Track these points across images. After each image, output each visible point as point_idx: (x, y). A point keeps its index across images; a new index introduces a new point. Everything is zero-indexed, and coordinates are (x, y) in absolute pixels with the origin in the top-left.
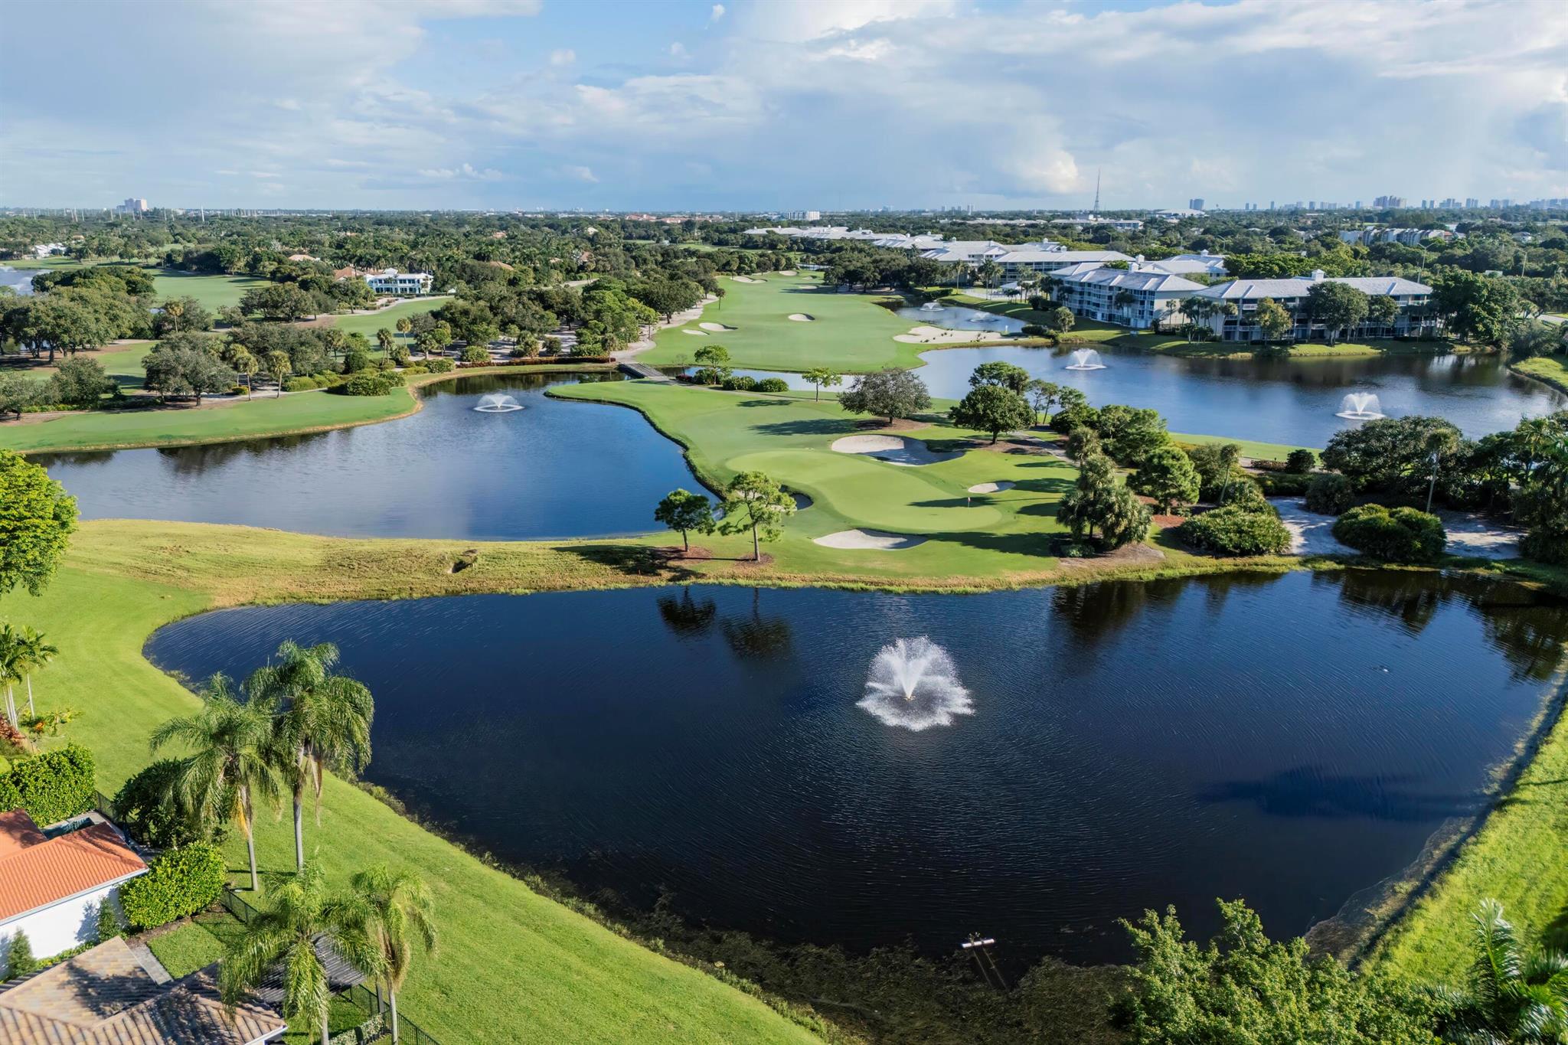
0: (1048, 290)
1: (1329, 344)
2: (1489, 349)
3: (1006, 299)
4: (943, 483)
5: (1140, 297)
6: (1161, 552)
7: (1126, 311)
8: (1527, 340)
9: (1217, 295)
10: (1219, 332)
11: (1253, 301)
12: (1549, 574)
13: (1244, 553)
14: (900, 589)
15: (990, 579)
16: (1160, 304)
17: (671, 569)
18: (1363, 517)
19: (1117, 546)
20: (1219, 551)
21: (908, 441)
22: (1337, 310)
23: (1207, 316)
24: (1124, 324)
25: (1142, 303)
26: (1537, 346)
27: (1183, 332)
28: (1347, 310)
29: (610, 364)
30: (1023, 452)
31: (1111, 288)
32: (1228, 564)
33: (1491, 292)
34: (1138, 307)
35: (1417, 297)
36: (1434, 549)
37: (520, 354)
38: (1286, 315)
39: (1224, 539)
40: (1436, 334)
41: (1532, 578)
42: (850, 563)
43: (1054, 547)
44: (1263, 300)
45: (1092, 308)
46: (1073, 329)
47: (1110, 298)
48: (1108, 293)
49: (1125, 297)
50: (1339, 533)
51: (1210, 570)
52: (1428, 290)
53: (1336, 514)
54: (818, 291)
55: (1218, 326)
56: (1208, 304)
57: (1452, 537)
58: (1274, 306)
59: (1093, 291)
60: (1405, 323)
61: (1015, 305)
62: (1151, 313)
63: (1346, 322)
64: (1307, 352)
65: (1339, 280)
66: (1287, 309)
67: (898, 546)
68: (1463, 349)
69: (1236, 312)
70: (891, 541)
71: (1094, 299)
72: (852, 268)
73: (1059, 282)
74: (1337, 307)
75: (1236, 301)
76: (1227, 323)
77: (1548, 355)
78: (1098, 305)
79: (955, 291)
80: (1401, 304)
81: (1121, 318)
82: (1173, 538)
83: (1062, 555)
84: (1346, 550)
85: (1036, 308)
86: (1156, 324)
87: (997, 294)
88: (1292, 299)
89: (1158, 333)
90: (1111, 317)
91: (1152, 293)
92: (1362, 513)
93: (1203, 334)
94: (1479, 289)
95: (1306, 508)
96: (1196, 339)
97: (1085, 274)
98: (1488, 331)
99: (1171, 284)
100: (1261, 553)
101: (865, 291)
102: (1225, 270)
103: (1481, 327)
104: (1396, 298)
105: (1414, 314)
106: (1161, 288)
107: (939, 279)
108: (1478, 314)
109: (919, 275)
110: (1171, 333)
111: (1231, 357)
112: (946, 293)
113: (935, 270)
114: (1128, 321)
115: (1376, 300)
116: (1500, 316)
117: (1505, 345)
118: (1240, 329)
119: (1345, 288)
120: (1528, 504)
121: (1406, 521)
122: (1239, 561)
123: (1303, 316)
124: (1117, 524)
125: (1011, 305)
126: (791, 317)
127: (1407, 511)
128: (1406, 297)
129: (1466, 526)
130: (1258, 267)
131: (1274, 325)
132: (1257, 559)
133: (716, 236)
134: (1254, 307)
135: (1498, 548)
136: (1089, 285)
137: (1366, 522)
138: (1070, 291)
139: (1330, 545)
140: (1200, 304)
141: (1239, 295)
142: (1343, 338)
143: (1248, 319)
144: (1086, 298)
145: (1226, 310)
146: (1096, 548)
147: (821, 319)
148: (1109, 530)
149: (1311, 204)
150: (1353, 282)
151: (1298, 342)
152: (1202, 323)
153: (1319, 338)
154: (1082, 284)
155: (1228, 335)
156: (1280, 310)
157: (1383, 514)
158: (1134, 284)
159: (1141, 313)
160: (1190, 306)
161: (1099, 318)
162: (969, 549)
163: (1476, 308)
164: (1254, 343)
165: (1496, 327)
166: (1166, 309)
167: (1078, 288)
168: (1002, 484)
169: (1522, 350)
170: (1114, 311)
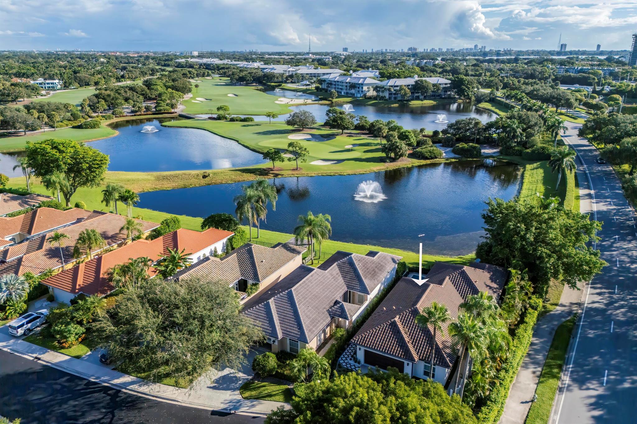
0: (321, 84)
1: (422, 101)
2: (468, 101)
3: (305, 87)
4: (334, 146)
5: (358, 86)
6: (410, 159)
7: (353, 91)
8: (481, 97)
9: (385, 84)
10: (387, 97)
11: (397, 86)
12: (508, 158)
13: (432, 158)
14: (345, 174)
15: (368, 169)
16: (365, 88)
17: (272, 174)
18: (461, 146)
19: (398, 159)
20: (426, 158)
21: (312, 135)
22: (424, 89)
23: (383, 92)
24: (352, 95)
25: (359, 88)
26: (483, 99)
27: (375, 98)
28: (427, 89)
29: (175, 114)
30: (352, 136)
31: (346, 83)
32: (428, 162)
33: (468, 82)
34: (357, 89)
35: (446, 84)
36: (479, 154)
37: (136, 112)
38: (409, 91)
39: (427, 155)
40: (452, 96)
41: (505, 159)
42: (326, 168)
43: (381, 160)
44: (401, 86)
45: (340, 90)
46: (337, 98)
47: (346, 86)
48: (345, 84)
49: (353, 86)
50: (454, 152)
51: (425, 163)
52: (450, 82)
53: (451, 147)
54: (227, 85)
55: (386, 94)
56: (383, 87)
57: (483, 151)
58: (405, 88)
59: (339, 84)
60: (443, 93)
61: (309, 90)
62: (362, 91)
63: (426, 93)
64: (415, 103)
65: (424, 79)
66: (408, 88)
67: (335, 163)
68: (460, 101)
69: (392, 90)
70: (332, 162)
71: (340, 87)
72: (241, 76)
73: (324, 81)
74: (424, 87)
75: (392, 86)
76: (390, 94)
77: (486, 102)
78: (342, 89)
79: (283, 85)
80: (442, 86)
81: (351, 94)
82: (411, 156)
83: (385, 162)
84: (457, 156)
85: (317, 91)
86: (365, 95)
87: (299, 86)
88: (409, 85)
89: (366, 98)
90: (347, 93)
91: (362, 84)
92: (461, 145)
93: (383, 98)
94: (465, 81)
95: (443, 146)
96: (380, 100)
97: (336, 78)
98: (468, 95)
99: (368, 81)
100: (436, 158)
101: (247, 85)
102: (379, 76)
103: (466, 94)
104: (440, 84)
105: (446, 90)
106: (365, 82)
107: (276, 80)
108: (465, 89)
109: (268, 78)
110: (370, 98)
111: (392, 105)
112: (280, 85)
113: (274, 76)
114: (354, 94)
115: (434, 85)
116: (471, 90)
117: (473, 98)
118: (393, 96)
119: (426, 81)
120: (501, 139)
121: (471, 146)
122: (431, 160)
123: (413, 91)
124: (400, 152)
125: (307, 90)
126: (229, 95)
127: (471, 144)
128: (442, 84)
129: (485, 148)
130: (390, 75)
131: (406, 94)
132: (435, 160)
133: (163, 63)
134: (398, 88)
135: (494, 153)
136: (338, 82)
137: (462, 148)
138: (331, 84)
139: (453, 155)
140: (380, 87)
141: (393, 84)
142: (425, 98)
143: (396, 93)
144: (337, 86)
145: (389, 90)
146: (393, 160)
147: (241, 96)
148: (396, 154)
149: (386, 50)
150: (428, 79)
151: (413, 100)
152: (381, 94)
153: (418, 98)
154: (335, 81)
155: (390, 98)
156: (407, 89)
157: (465, 146)
158: (354, 81)
159: (359, 91)
160: (376, 88)
161: (343, 94)
162: (358, 162)
163: (464, 87)
164: (399, 101)
165: (470, 93)
166: (367, 90)
167: (334, 83)
168: (354, 145)
169: (479, 100)
170: (348, 91)
